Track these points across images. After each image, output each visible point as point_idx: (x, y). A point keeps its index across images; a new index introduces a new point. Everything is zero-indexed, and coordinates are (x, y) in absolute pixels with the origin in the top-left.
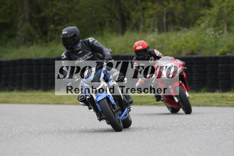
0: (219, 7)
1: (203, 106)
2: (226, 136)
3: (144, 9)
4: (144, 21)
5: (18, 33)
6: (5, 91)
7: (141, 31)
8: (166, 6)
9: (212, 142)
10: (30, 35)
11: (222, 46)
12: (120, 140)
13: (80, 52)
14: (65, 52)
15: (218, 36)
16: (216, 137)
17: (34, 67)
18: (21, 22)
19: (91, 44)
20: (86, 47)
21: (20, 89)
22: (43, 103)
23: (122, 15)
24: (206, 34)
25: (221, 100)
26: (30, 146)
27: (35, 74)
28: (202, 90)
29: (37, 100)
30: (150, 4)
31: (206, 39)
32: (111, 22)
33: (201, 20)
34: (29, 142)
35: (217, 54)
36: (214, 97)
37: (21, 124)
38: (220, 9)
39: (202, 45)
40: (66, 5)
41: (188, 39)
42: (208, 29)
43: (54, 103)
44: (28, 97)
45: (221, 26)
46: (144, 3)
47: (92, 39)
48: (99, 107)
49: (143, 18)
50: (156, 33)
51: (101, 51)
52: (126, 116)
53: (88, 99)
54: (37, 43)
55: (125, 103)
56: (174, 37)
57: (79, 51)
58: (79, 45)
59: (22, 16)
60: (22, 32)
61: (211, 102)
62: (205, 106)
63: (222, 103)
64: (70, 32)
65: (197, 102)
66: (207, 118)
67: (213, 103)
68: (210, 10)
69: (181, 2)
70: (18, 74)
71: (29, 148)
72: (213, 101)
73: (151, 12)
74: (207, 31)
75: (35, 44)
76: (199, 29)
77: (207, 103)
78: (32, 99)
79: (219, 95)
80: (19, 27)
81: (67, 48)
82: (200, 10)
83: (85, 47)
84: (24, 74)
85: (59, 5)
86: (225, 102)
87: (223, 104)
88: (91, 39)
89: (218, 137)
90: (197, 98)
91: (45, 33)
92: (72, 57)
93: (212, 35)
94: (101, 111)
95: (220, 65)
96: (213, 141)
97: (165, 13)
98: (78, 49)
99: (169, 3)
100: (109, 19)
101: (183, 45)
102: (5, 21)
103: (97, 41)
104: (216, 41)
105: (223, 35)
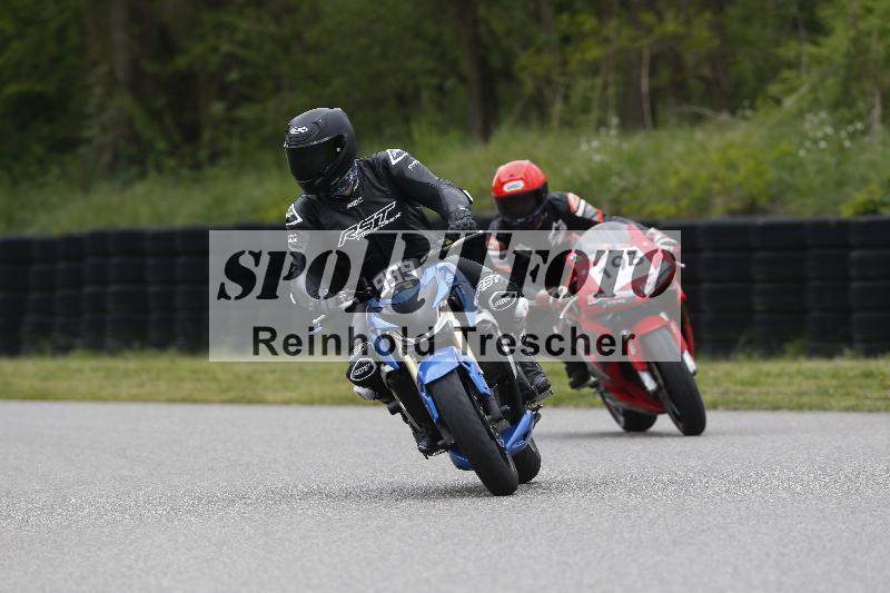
0: (852, 33)
1: (791, 409)
2: (879, 522)
3: (566, 39)
4: (568, 87)
5: (87, 134)
6: (40, 352)
7: (555, 123)
8: (650, 30)
9: (828, 546)
10: (135, 138)
11: (864, 181)
12: (477, 539)
13: (354, 203)
14: (300, 200)
15: (847, 144)
16: (843, 527)
17: (151, 261)
18: (98, 91)
19: (394, 172)
20: (377, 184)
21: (97, 346)
22: (184, 400)
23: (483, 64)
24: (804, 136)
25: (860, 386)
26: (136, 561)
27: (152, 289)
28: (790, 348)
29: (163, 385)
30: (589, 22)
31: (802, 153)
32: (440, 89)
33: (784, 81)
34: (130, 545)
35: (846, 212)
36: (835, 376)
37: (100, 476)
38: (856, 41)
39: (786, 176)
40: (272, 28)
41: (733, 153)
42: (809, 117)
43: (225, 397)
44: (127, 374)
45: (861, 106)
46: (565, 17)
47: (399, 155)
48: (432, 406)
49: (564, 74)
50: (613, 132)
51: (432, 197)
52: (524, 439)
53: (389, 374)
54: (159, 169)
55: (522, 391)
56: (679, 148)
57: (349, 199)
58: (352, 176)
59: (103, 69)
60: (104, 129)
61: (824, 392)
62: (800, 408)
63: (866, 397)
64: (318, 128)
65: (768, 393)
66: (806, 456)
67: (831, 396)
68: (816, 44)
69: (708, 15)
70: (88, 289)
71: (130, 568)
72: (831, 391)
73: (594, 52)
74: (807, 126)
75: (152, 175)
76: (776, 116)
77: (805, 400)
78: (141, 385)
79: (852, 369)
80: (90, 109)
81: (308, 188)
82: (778, 44)
83: (370, 182)
84: (112, 288)
85: (244, 24)
86: (876, 395)
87: (868, 402)
88: (394, 156)
89: (851, 527)
90: (770, 380)
91: (192, 133)
92: (323, 220)
93: (826, 138)
94: (440, 419)
95: (855, 254)
96: (831, 540)
97: (646, 54)
98: (348, 192)
99: (661, 18)
100: (434, 81)
101: (715, 178)
102: (38, 88)
103: (415, 162)
104: (839, 163)
105: (867, 139)
